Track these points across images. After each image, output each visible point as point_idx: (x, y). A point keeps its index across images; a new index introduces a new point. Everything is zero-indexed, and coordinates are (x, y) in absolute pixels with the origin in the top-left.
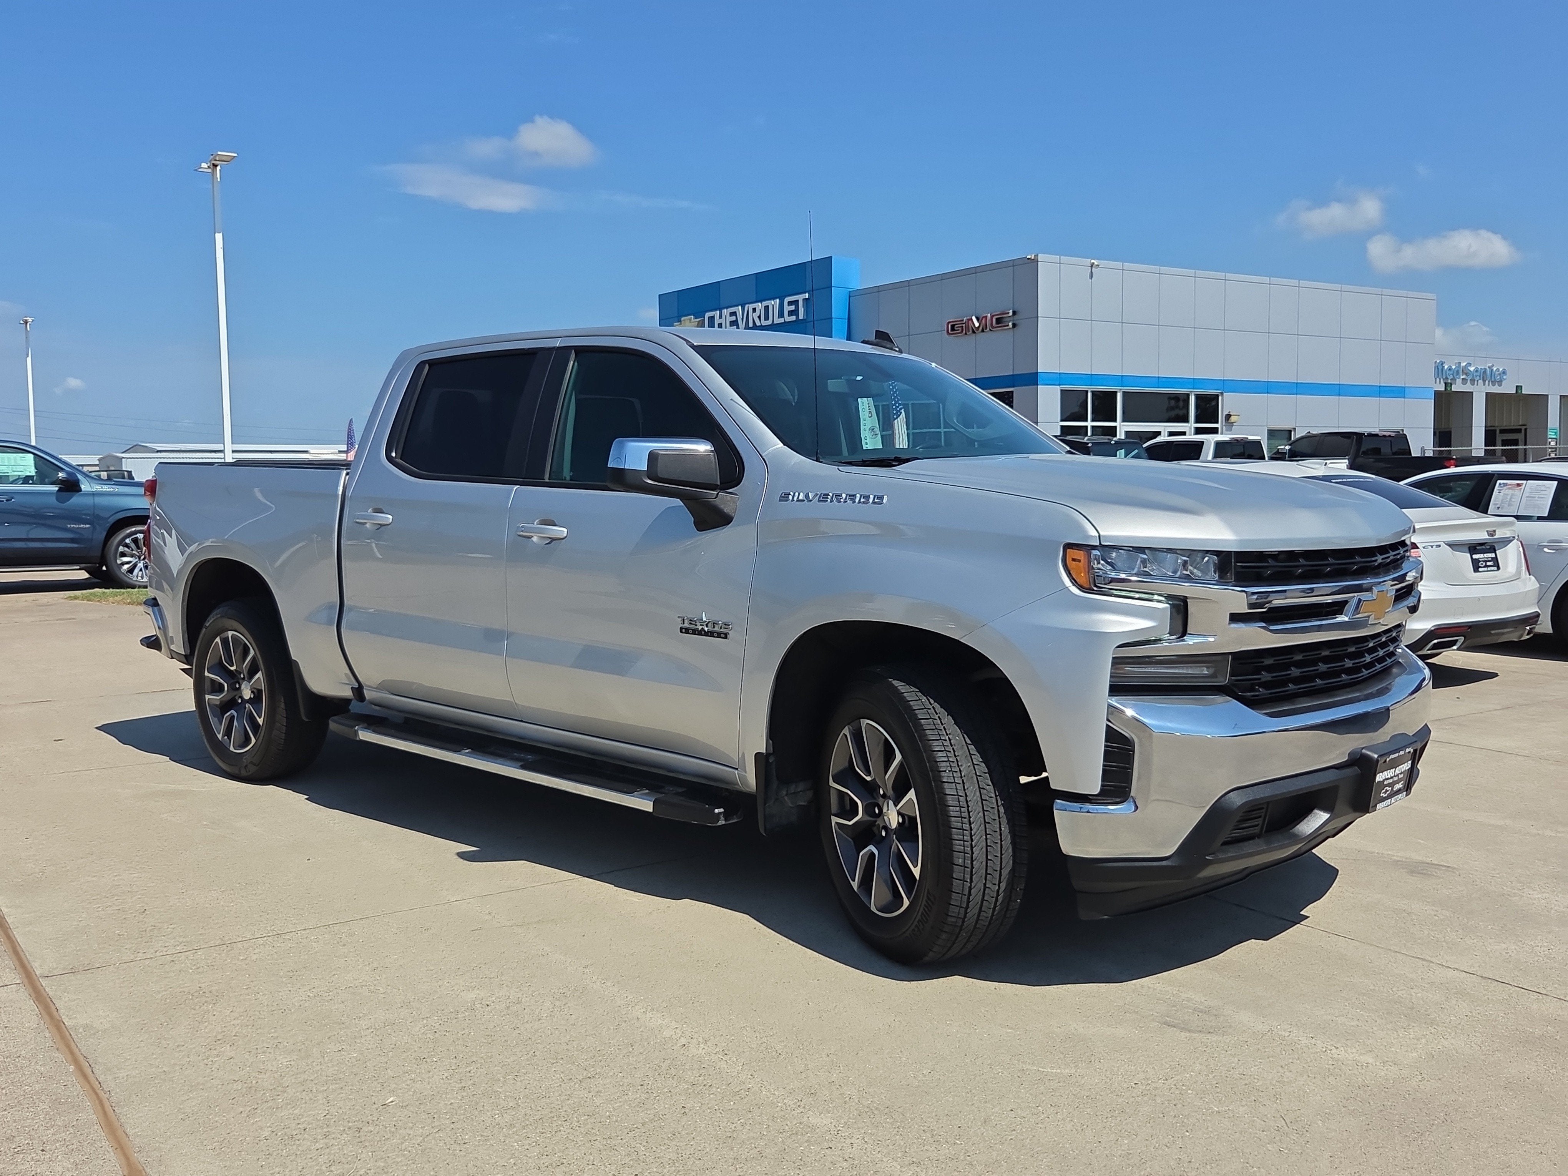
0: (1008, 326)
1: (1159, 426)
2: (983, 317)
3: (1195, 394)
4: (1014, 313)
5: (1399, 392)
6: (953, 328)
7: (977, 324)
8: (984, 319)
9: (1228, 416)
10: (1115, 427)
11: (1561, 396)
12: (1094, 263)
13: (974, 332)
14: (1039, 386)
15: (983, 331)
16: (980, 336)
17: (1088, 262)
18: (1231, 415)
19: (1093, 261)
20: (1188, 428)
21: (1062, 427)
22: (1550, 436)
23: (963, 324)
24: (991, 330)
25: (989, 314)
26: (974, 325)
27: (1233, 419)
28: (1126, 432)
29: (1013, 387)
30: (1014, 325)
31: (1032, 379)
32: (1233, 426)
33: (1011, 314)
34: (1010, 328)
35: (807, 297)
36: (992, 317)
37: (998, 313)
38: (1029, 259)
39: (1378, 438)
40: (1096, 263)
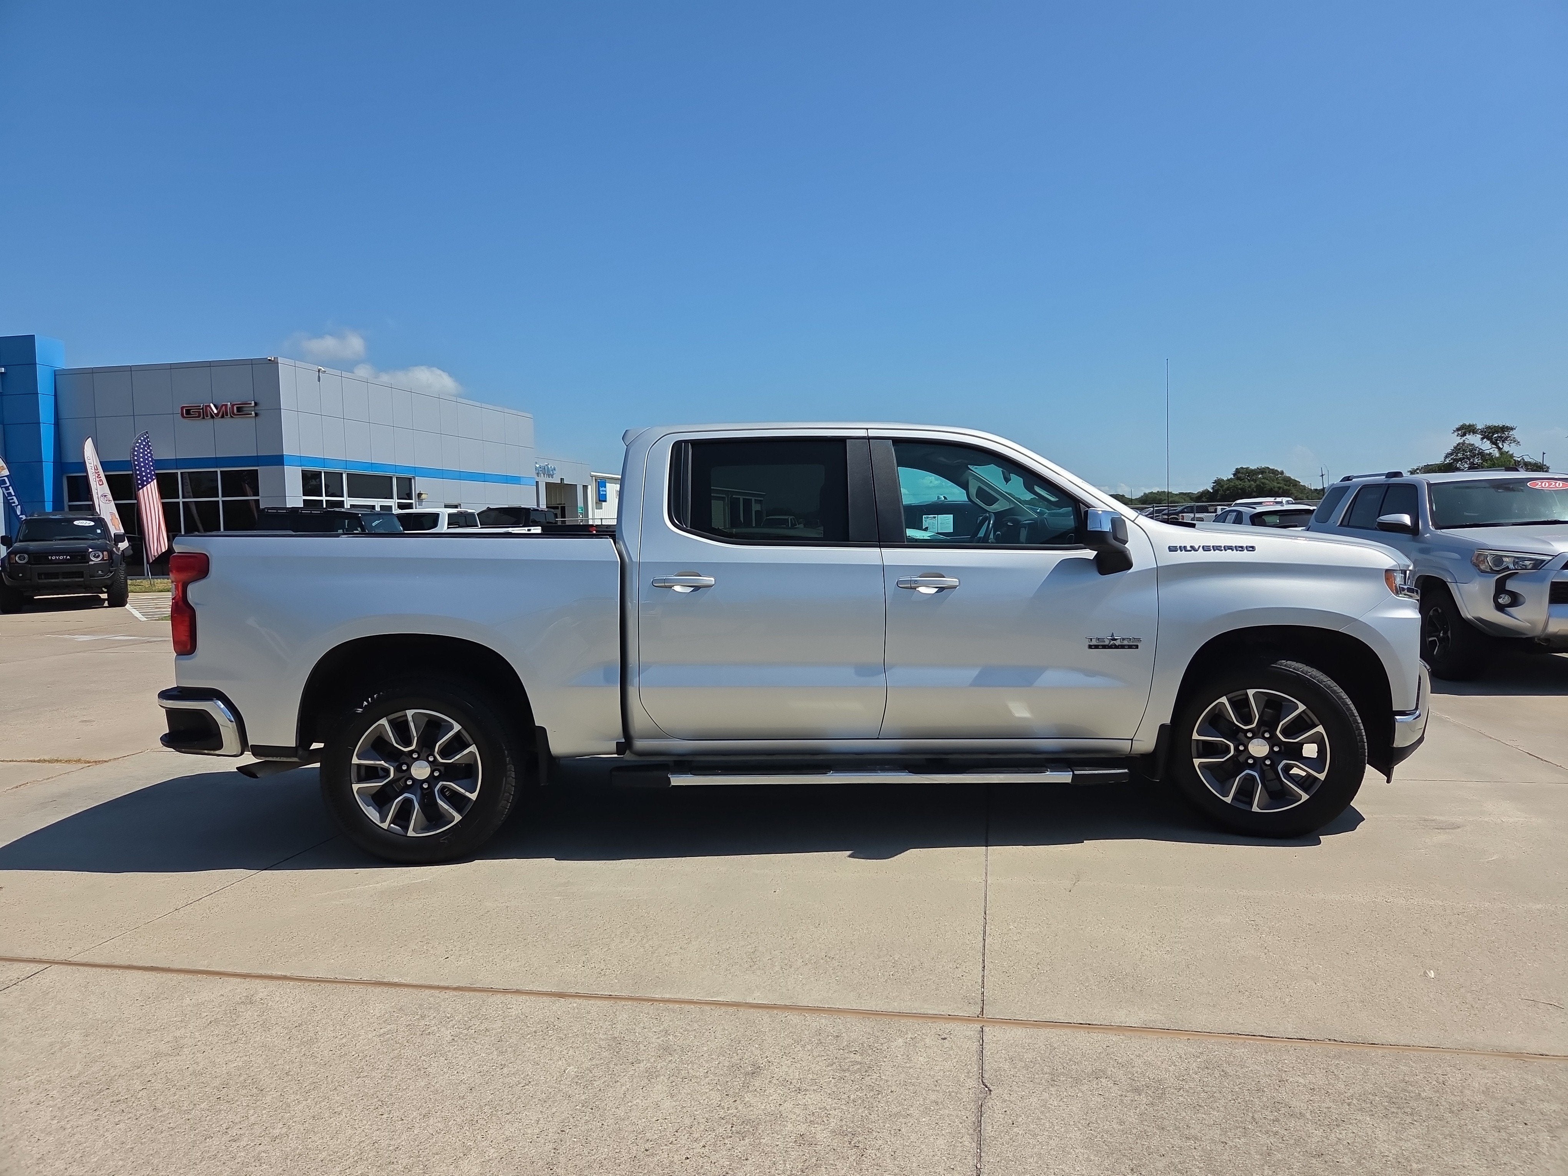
0: (251, 414)
1: (374, 501)
2: (223, 405)
3: (396, 477)
4: (256, 404)
5: (515, 480)
6: (188, 413)
7: (215, 411)
8: (224, 407)
9: (420, 495)
10: (343, 501)
11: (583, 486)
12: (321, 369)
13: (212, 417)
14: (285, 467)
15: (223, 417)
16: (218, 421)
17: (316, 368)
18: (422, 494)
19: (319, 367)
20: (394, 503)
21: (304, 500)
22: (579, 512)
23: (201, 409)
24: (232, 417)
25: (229, 403)
26: (213, 412)
27: (423, 496)
28: (351, 505)
29: (258, 466)
30: (256, 414)
31: (278, 460)
32: (423, 502)
33: (253, 404)
34: (253, 417)
35: (3, 371)
36: (233, 406)
37: (240, 403)
38: (270, 360)
39: (538, 512)
40: (323, 370)
